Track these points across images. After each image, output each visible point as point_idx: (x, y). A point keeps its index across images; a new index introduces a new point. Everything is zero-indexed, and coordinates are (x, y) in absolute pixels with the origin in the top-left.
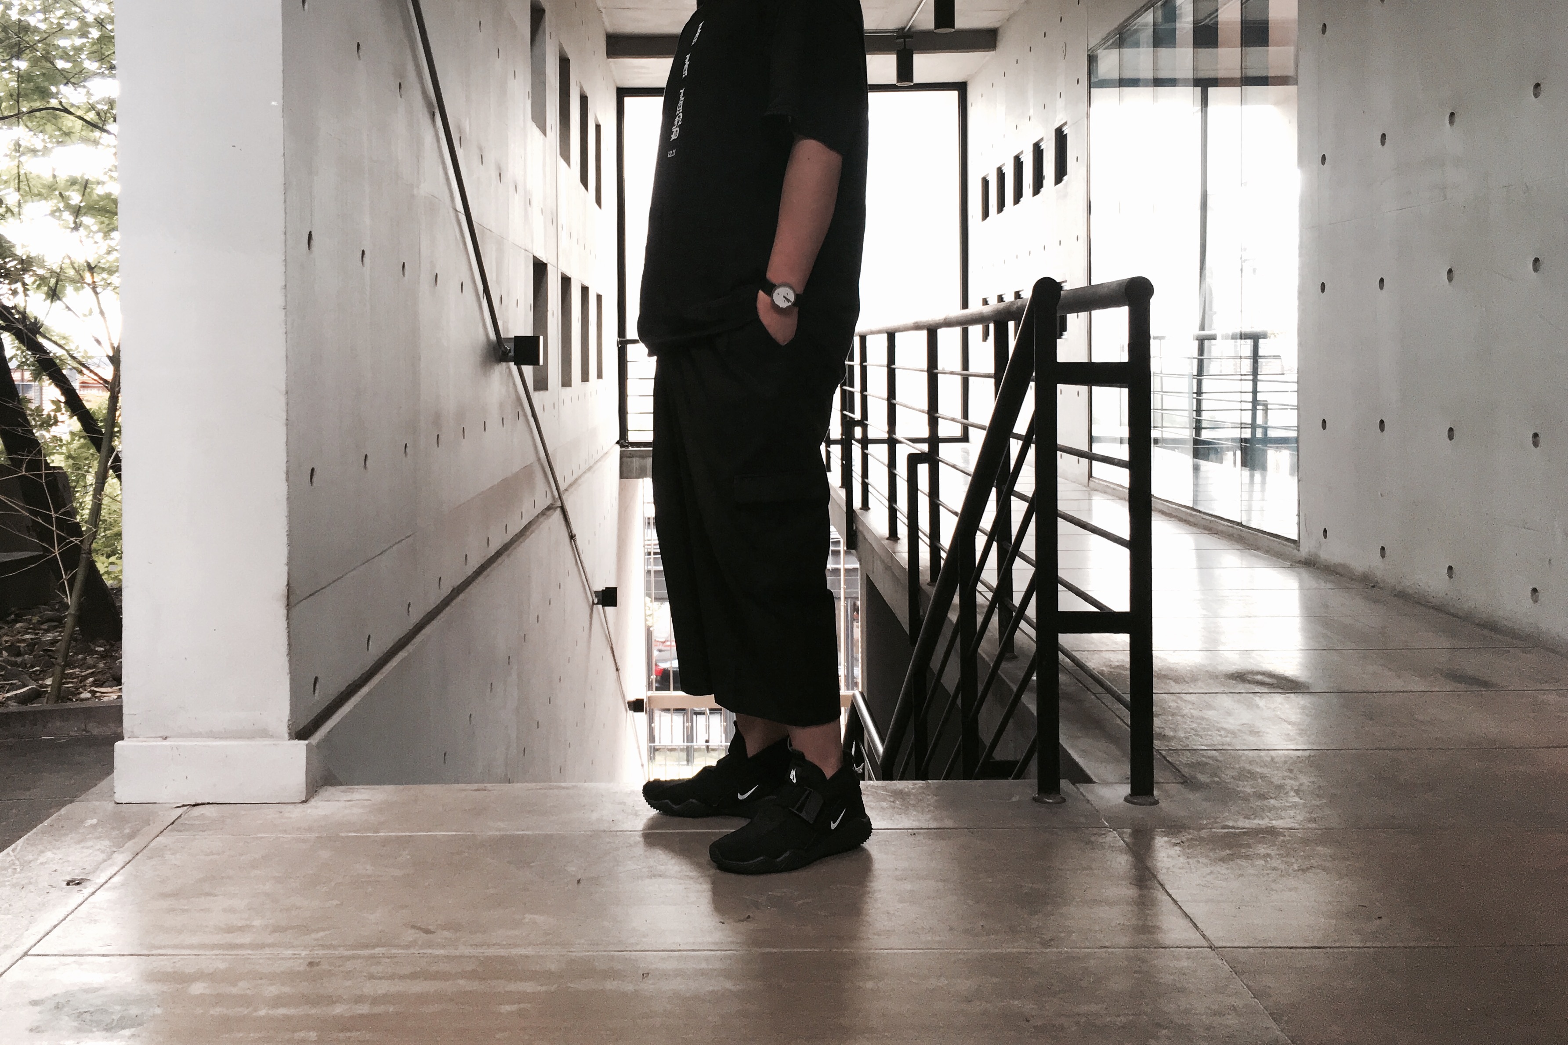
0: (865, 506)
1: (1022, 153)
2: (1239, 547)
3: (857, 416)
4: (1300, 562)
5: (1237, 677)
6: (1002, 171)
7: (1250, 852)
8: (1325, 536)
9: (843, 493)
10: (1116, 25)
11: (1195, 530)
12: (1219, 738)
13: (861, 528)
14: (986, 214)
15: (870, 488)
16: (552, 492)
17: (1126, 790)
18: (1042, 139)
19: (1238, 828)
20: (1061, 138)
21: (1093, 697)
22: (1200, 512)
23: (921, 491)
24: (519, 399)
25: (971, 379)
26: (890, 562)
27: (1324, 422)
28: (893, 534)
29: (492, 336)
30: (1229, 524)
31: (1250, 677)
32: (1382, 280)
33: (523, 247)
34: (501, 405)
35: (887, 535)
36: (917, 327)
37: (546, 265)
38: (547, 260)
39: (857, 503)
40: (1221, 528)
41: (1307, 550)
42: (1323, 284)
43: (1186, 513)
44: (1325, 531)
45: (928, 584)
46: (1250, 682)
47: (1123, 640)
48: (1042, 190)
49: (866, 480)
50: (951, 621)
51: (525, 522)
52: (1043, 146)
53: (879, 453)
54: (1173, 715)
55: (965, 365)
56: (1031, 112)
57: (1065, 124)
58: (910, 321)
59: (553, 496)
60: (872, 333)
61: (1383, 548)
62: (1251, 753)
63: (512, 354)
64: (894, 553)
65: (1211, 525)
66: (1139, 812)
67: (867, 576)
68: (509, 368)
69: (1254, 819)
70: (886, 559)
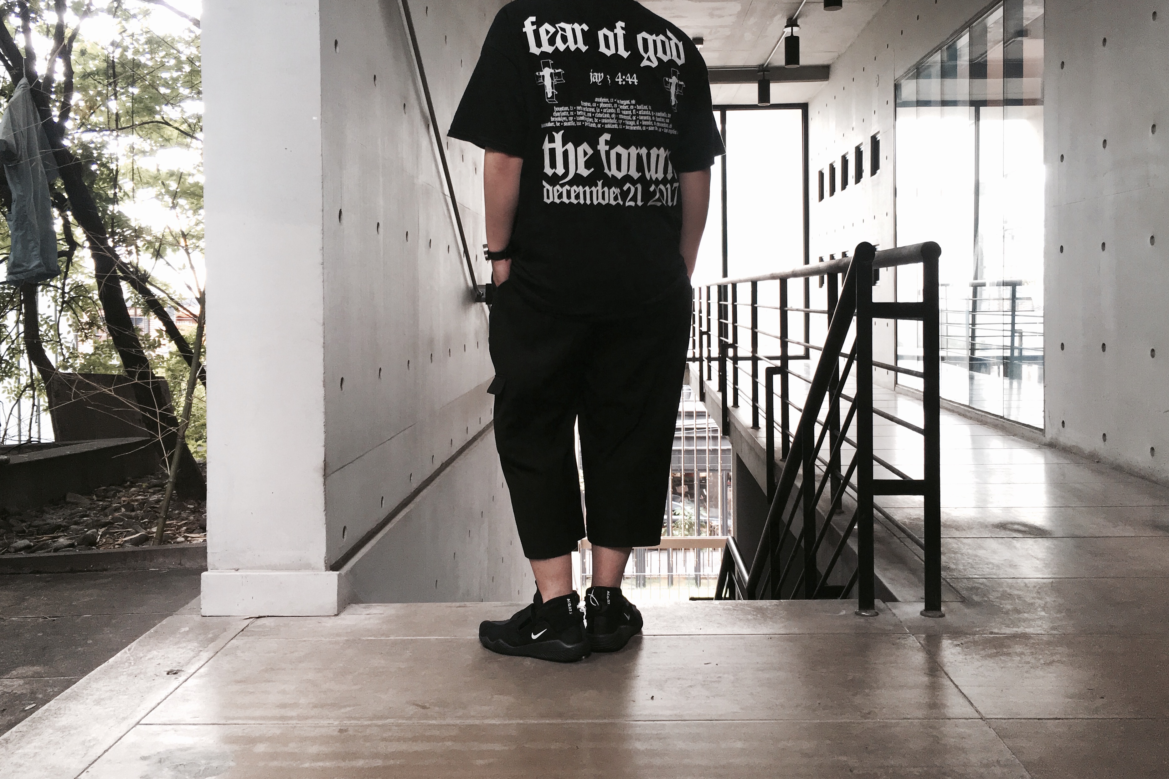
0: (736, 404)
1: (847, 153)
2: (1001, 434)
3: (730, 340)
4: (1045, 445)
5: (1001, 526)
7: (1010, 650)
8: (1063, 426)
9: (720, 395)
10: (914, 62)
11: (971, 421)
12: (988, 570)
13: (732, 420)
14: (821, 197)
15: (739, 392)
17: (922, 606)
18: (862, 144)
19: (1001, 634)
21: (898, 541)
22: (974, 409)
23: (775, 394)
25: (811, 314)
26: (753, 445)
27: (1062, 344)
28: (756, 425)
29: (470, 284)
30: (995, 418)
31: (1010, 526)
32: (1104, 244)
34: (476, 334)
35: (752, 425)
36: (773, 277)
39: (730, 402)
40: (989, 420)
41: (1050, 436)
42: (1062, 247)
43: (965, 410)
44: (1063, 422)
45: (781, 460)
46: (1009, 530)
47: (919, 500)
48: (862, 180)
49: (736, 386)
50: (797, 486)
52: (862, 148)
53: (745, 367)
54: (955, 553)
55: (807, 304)
56: (854, 124)
57: (878, 132)
58: (768, 273)
60: (741, 281)
61: (1104, 435)
62: (1010, 581)
63: (484, 296)
64: (757, 438)
65: (983, 418)
66: (930, 622)
67: (737, 455)
68: (482, 306)
69: (1013, 628)
70: (751, 443)
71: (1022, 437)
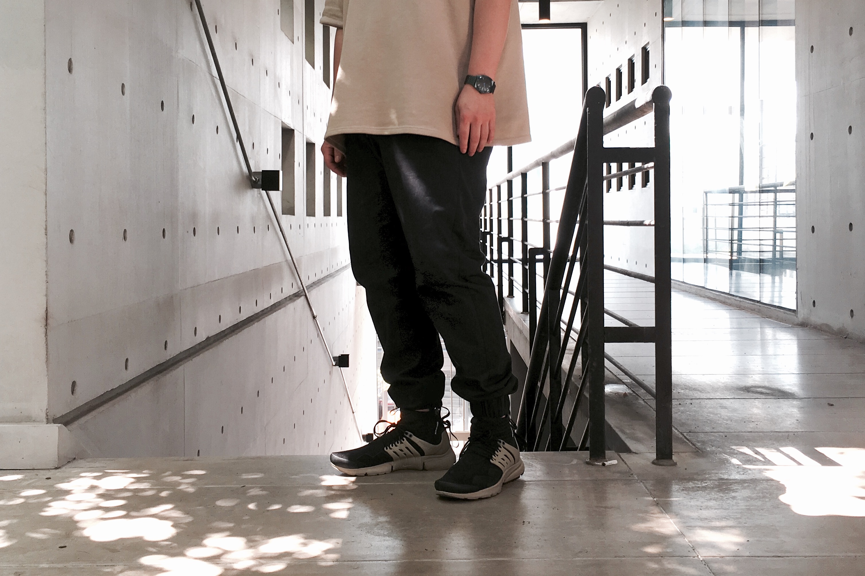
0: (511, 294)
1: (621, 66)
2: (757, 316)
4: (797, 325)
5: (745, 389)
6: (609, 79)
8: (814, 305)
11: (730, 308)
12: (726, 425)
13: (507, 309)
16: (297, 284)
18: (633, 56)
19: (730, 480)
20: (645, 53)
22: (733, 296)
24: (269, 216)
26: (522, 328)
27: (813, 227)
28: (525, 310)
29: (245, 170)
30: (752, 303)
31: (753, 389)
32: (850, 128)
33: (274, 115)
34: (253, 219)
37: (293, 130)
38: (294, 127)
39: (506, 294)
40: (748, 306)
41: (802, 316)
42: (812, 134)
43: (725, 297)
44: (814, 302)
46: (753, 392)
48: (634, 89)
49: (511, 278)
51: (272, 302)
52: (634, 60)
56: (627, 38)
57: (648, 43)
59: (299, 288)
61: (852, 311)
63: (260, 183)
64: (524, 321)
65: (740, 304)
66: (661, 471)
67: (511, 341)
70: (520, 326)
71: (777, 319)
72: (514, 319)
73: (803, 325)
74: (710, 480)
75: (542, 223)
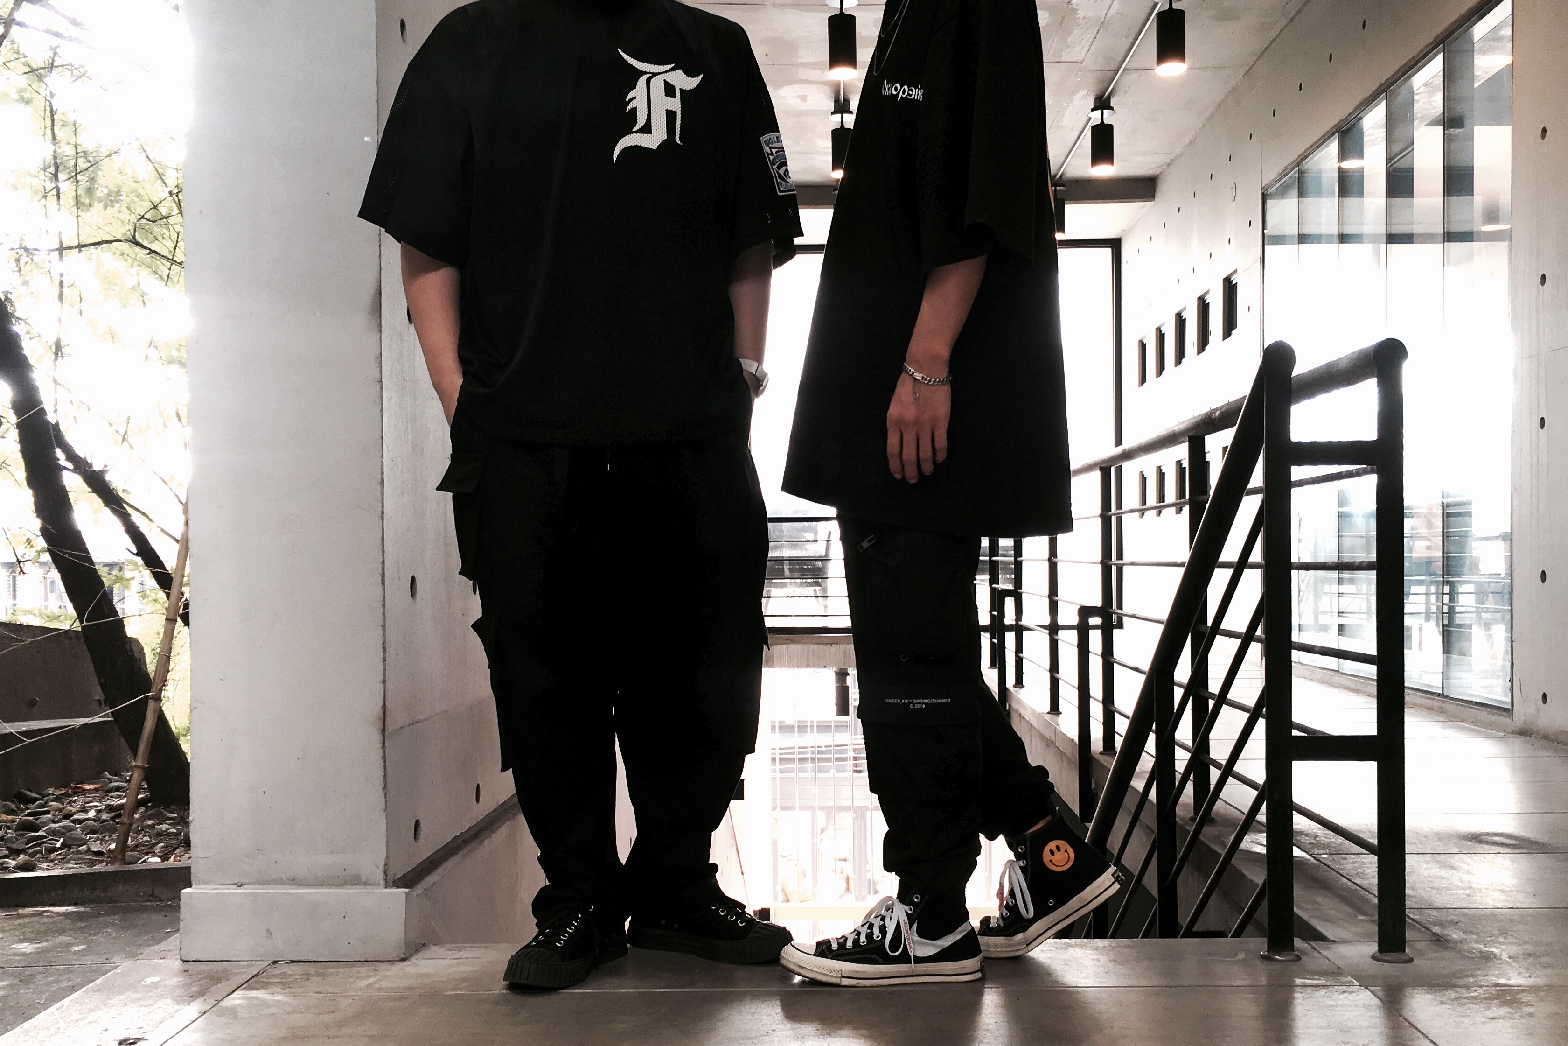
0: (1019, 682)
1: (1184, 309)
2: (1441, 719)
3: (1009, 587)
5: (1472, 838)
6: (1161, 331)
8: (1544, 701)
9: (994, 673)
10: (1294, 156)
12: (1466, 897)
13: (1015, 705)
14: (1142, 380)
15: (1026, 663)
17: (1373, 948)
18: (1208, 292)
20: (1230, 289)
23: (1093, 653)
26: (1056, 739)
27: (1543, 573)
28: (1055, 708)
35: (1048, 709)
39: (1011, 681)
41: (1523, 718)
42: (1543, 420)
44: (1544, 696)
45: (1101, 753)
46: (1487, 843)
48: (1208, 347)
49: (1021, 655)
52: (1209, 299)
57: (1236, 271)
62: (1507, 911)
64: (1058, 725)
66: (1391, 969)
70: (1048, 734)
71: (1475, 723)
72: (1034, 723)
73: (1524, 733)
74: (1481, 986)
75: (1099, 567)
